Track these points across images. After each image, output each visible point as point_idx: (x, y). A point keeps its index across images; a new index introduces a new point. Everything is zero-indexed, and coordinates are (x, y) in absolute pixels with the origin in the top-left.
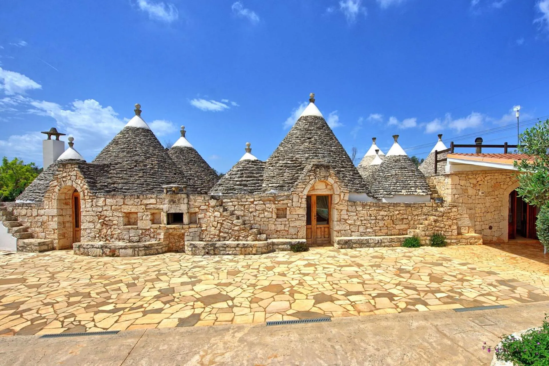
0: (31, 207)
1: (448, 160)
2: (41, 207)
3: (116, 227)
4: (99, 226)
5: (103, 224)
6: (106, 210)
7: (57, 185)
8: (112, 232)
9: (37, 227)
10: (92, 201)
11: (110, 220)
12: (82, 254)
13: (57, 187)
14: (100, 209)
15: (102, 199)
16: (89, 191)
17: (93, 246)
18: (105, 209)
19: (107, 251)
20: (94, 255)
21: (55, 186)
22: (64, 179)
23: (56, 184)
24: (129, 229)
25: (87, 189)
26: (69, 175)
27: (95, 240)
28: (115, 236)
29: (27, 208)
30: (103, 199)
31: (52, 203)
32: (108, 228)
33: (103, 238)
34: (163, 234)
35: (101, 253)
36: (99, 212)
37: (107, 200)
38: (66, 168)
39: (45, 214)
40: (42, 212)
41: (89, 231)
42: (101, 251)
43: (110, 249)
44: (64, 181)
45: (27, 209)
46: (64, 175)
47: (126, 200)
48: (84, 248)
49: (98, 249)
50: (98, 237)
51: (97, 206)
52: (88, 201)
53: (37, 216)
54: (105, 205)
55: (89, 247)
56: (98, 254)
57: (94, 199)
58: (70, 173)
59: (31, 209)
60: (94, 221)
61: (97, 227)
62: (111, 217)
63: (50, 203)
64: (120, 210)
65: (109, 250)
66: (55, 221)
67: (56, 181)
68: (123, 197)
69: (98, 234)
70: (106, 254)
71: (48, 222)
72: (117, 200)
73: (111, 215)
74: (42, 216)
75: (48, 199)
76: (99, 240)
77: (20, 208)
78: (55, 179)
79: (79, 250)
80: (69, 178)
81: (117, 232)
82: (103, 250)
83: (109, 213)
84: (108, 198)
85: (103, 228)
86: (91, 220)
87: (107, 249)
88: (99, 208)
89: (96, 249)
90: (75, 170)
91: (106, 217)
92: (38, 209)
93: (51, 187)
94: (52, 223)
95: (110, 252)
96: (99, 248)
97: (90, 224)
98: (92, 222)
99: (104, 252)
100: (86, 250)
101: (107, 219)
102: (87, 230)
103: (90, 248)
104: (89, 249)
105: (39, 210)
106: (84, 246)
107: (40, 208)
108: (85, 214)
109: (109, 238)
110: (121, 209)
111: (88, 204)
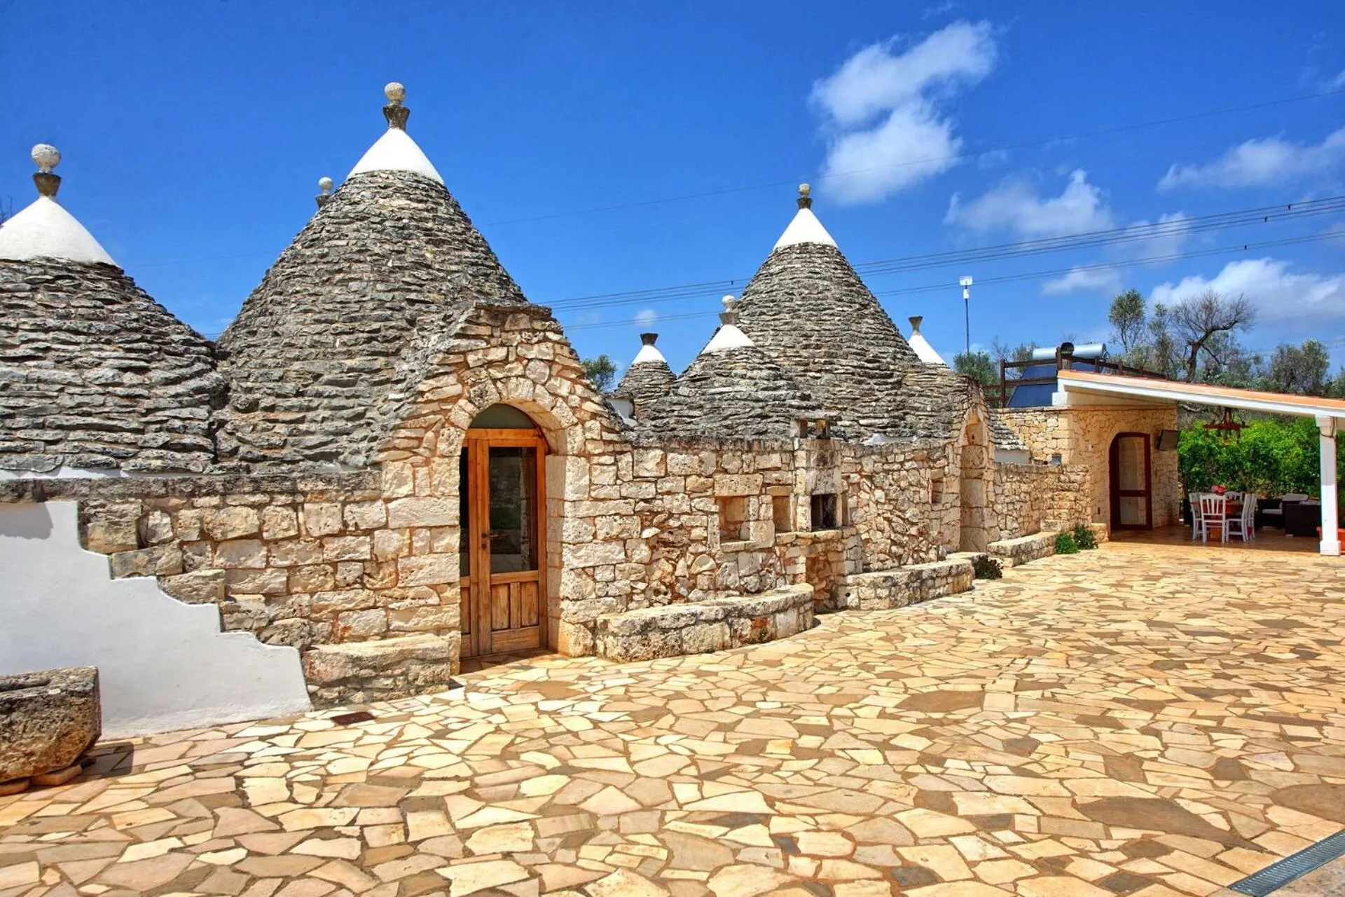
0: (293, 492)
1: (1061, 383)
2: (367, 493)
3: (702, 549)
4: (643, 552)
5: (655, 544)
6: (669, 493)
7: (459, 396)
8: (689, 567)
9: (336, 588)
10: (615, 463)
11: (681, 527)
12: (656, 655)
13: (462, 402)
14: (649, 489)
15: (652, 453)
16: (605, 422)
17: (696, 619)
18: (665, 490)
19: (745, 626)
20: (702, 648)
21: (454, 399)
22: (495, 373)
23: (458, 389)
24: (737, 552)
25: (594, 416)
26: (519, 359)
27: (632, 605)
28: (703, 581)
29: (258, 498)
30: (659, 452)
31: (430, 475)
32: (674, 556)
33: (657, 592)
34: (802, 559)
35: (727, 638)
36: (646, 501)
37: (670, 455)
38: (507, 327)
39: (392, 524)
40: (373, 513)
41: (608, 575)
42: (727, 630)
43: (751, 617)
44: (495, 381)
45: (259, 507)
46: (498, 354)
47: (725, 456)
48: (664, 631)
49: (715, 625)
50: (643, 592)
51: (637, 478)
52: (603, 459)
53: (342, 534)
54: (667, 474)
55: (682, 622)
56: (718, 640)
57: (622, 453)
58: (522, 351)
59: (295, 507)
60: (624, 535)
61: (636, 557)
62: (684, 518)
63: (422, 471)
64: (709, 492)
65: (749, 622)
66: (447, 550)
67: (451, 379)
68: (718, 447)
69: (643, 580)
70: (741, 636)
71: (410, 554)
72: (703, 455)
73: (685, 508)
74: (369, 532)
75: (407, 454)
76: (646, 603)
77: (215, 500)
78: (447, 369)
79: (645, 643)
80: (519, 369)
81: (705, 568)
82: (731, 625)
83: (677, 503)
84: (673, 451)
85: (655, 556)
86: (614, 533)
87: (742, 620)
88: (644, 485)
89: (706, 626)
90: (546, 339)
91: (671, 515)
92: (344, 504)
93: (429, 402)
94: (427, 560)
95: (753, 627)
96: (716, 620)
97: (609, 547)
98: (617, 538)
99: (736, 631)
100: (673, 635)
101: (673, 523)
102: (598, 571)
103: (687, 625)
104: (684, 632)
105: (348, 508)
106: (664, 624)
107: (358, 494)
108: (591, 512)
109: (683, 591)
110: (713, 486)
111: (602, 472)
